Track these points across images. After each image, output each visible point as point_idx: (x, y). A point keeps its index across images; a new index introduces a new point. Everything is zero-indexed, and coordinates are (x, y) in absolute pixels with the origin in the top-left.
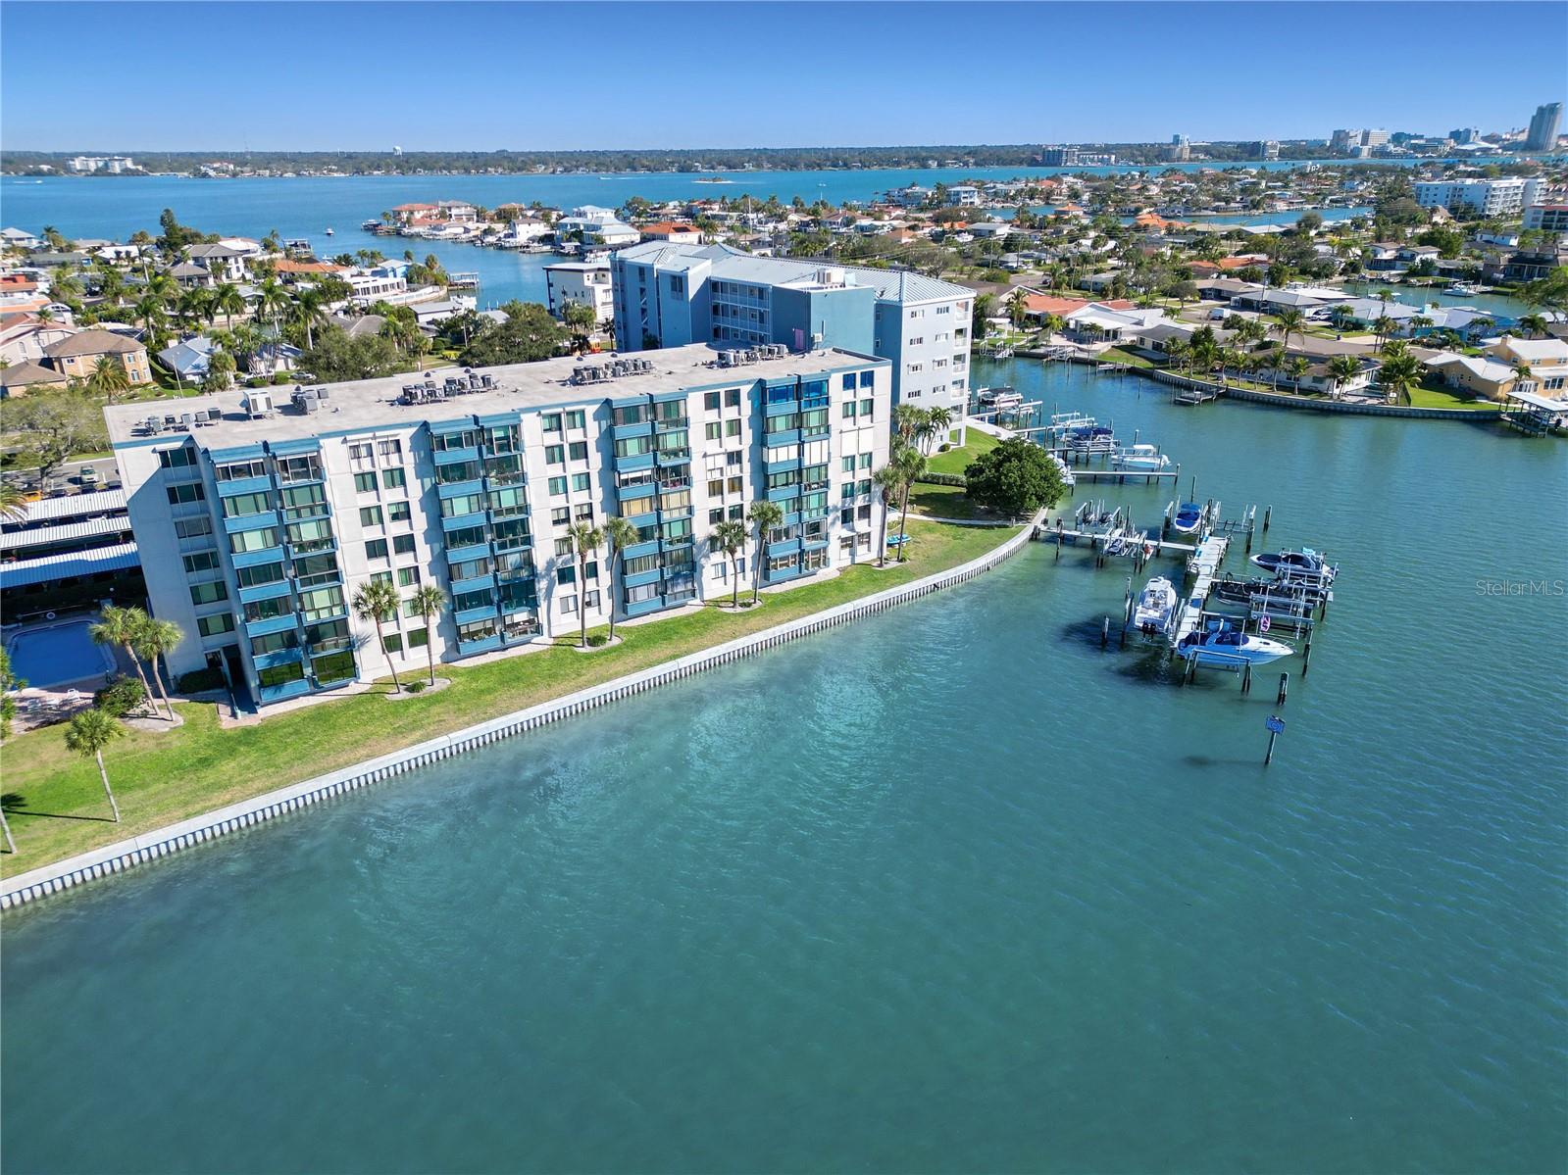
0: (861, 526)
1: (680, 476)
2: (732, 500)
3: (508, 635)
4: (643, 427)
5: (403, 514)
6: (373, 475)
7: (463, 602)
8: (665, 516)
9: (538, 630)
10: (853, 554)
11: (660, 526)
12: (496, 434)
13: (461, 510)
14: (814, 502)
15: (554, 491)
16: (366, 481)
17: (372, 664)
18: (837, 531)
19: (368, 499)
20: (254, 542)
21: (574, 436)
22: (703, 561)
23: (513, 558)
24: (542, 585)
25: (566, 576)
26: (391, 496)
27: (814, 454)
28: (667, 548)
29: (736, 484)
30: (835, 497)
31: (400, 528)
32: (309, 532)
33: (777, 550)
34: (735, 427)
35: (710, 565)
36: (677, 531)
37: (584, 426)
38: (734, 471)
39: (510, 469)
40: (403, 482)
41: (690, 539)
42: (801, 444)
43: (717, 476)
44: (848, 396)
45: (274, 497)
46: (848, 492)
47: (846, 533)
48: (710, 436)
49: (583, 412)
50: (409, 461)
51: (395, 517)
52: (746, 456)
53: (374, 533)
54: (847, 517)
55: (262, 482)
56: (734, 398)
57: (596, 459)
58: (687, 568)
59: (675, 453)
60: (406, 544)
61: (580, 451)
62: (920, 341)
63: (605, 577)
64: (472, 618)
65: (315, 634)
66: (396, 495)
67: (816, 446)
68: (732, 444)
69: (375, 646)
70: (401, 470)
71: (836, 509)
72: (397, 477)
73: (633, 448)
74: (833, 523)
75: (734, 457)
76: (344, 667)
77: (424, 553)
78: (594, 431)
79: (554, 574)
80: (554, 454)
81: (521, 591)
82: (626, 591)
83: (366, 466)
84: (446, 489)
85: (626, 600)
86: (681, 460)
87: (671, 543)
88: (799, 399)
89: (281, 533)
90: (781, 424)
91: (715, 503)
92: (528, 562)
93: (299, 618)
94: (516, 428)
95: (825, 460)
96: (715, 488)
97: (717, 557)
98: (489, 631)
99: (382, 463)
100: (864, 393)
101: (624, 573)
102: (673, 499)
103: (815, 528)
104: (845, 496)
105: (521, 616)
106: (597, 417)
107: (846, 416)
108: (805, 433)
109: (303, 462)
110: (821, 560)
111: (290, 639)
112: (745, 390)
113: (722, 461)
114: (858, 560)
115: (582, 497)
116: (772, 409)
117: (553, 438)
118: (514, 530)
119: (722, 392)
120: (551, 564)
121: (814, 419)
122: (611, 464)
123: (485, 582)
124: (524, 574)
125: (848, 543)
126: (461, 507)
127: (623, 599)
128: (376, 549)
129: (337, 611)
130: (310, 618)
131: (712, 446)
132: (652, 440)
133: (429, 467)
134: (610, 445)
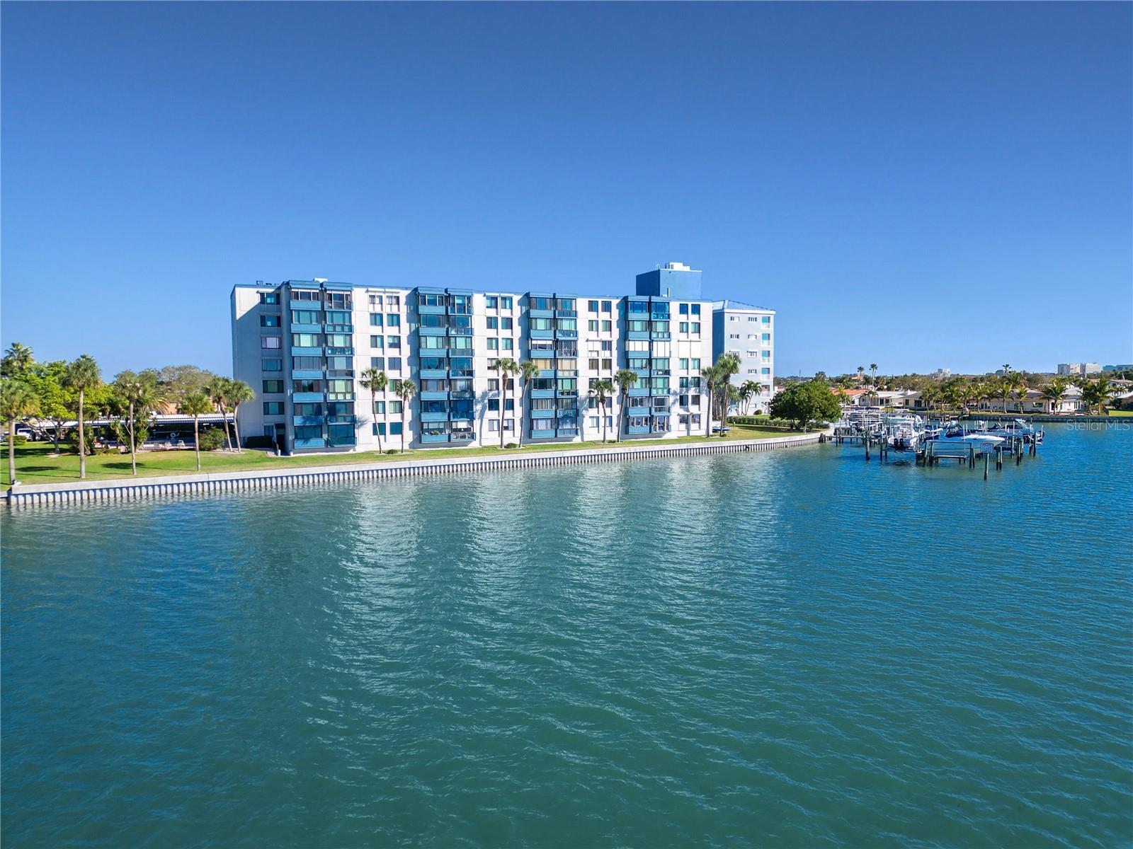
0: (693, 409)
1: (570, 349)
2: (604, 374)
3: (453, 436)
4: (548, 313)
5: (396, 344)
6: (381, 315)
7: (427, 406)
8: (560, 374)
9: (473, 437)
10: (688, 429)
11: (556, 380)
12: (458, 301)
13: (432, 345)
14: (660, 383)
15: (490, 346)
16: (376, 319)
17: (365, 439)
18: (677, 410)
19: (377, 330)
20: (306, 341)
21: (505, 313)
22: (584, 412)
23: (461, 384)
24: (478, 408)
25: (493, 405)
26: (391, 331)
27: (660, 350)
28: (559, 396)
29: (607, 364)
30: (674, 384)
32: (339, 341)
33: (635, 412)
34: (608, 326)
35: (589, 415)
36: (567, 386)
37: (511, 308)
38: (606, 354)
39: (464, 326)
40: (399, 325)
41: (575, 393)
42: (651, 342)
43: (594, 355)
44: (683, 318)
45: (322, 315)
46: (684, 384)
47: (682, 412)
48: (591, 329)
49: (511, 299)
50: (403, 311)
51: (391, 346)
52: (614, 345)
53: (377, 353)
54: (683, 401)
55: (316, 305)
56: (607, 306)
57: (517, 331)
58: (572, 412)
59: (568, 333)
60: (396, 363)
61: (508, 323)
62: (738, 336)
63: (519, 411)
64: (433, 419)
65: (333, 408)
66: (393, 331)
67: (661, 344)
68: (605, 336)
69: (368, 428)
70: (398, 316)
71: (675, 393)
72: (395, 320)
73: (541, 324)
74: (674, 403)
75: (607, 345)
76: (346, 436)
77: (406, 371)
78: (517, 312)
79: (486, 401)
80: (491, 323)
81: (463, 406)
82: (532, 421)
83: (378, 309)
84: (424, 330)
85: (531, 428)
86: (571, 338)
87: (562, 394)
88: (650, 312)
89: (323, 338)
90: (638, 326)
91: (593, 374)
92: (470, 388)
93: (325, 397)
94: (469, 298)
95: (667, 355)
96: (593, 364)
97: (593, 412)
98: (441, 431)
99: (387, 309)
100: (694, 318)
101: (531, 408)
102: (565, 364)
103: (661, 402)
104: (682, 386)
105: (462, 425)
106: (520, 303)
107: (682, 331)
108: (654, 335)
109: (341, 297)
110: (665, 426)
111: (318, 408)
113: (598, 346)
114: (692, 433)
115: (507, 354)
116: (632, 316)
117: (492, 313)
118: (464, 366)
119: (600, 301)
120: (484, 395)
121: (660, 327)
122: (526, 335)
123: (442, 396)
124: (467, 395)
125: (684, 420)
126: (431, 343)
127: (529, 424)
128: (377, 363)
129: (348, 397)
130: (332, 397)
131: (593, 335)
132: (554, 322)
133: (415, 316)
134: (527, 321)
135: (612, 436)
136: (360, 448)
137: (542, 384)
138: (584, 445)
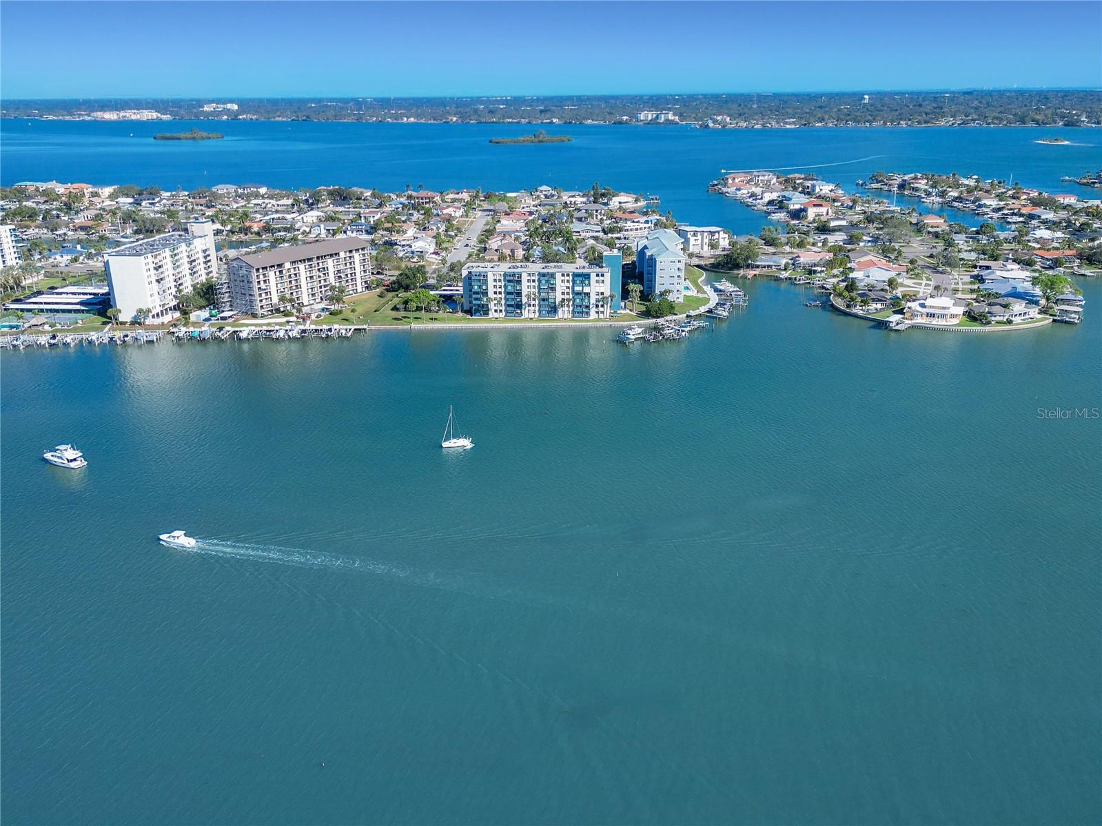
0: (601, 309)
1: (554, 289)
2: (567, 297)
3: (517, 315)
4: (546, 278)
5: (500, 287)
7: (509, 306)
8: (551, 297)
9: (522, 315)
11: (549, 299)
12: (517, 276)
13: (510, 288)
14: (586, 300)
15: (528, 288)
16: (495, 281)
17: (492, 314)
18: (595, 309)
19: (495, 284)
20: (476, 287)
21: (533, 278)
22: (559, 309)
23: (518, 299)
24: (524, 306)
25: (530, 305)
26: (499, 284)
27: (586, 290)
29: (568, 294)
30: (593, 301)
31: (500, 290)
32: (484, 287)
33: (578, 310)
34: (568, 281)
35: (560, 311)
36: (553, 301)
37: (535, 276)
38: (568, 290)
39: (519, 282)
41: (556, 303)
42: (583, 287)
43: (563, 291)
44: (597, 278)
45: (480, 281)
48: (562, 282)
49: (535, 274)
50: (502, 278)
52: (570, 288)
53: (495, 290)
54: (597, 306)
55: (478, 278)
56: (568, 275)
57: (537, 283)
58: (553, 309)
59: (553, 284)
60: (500, 293)
61: (534, 281)
63: (537, 308)
64: (510, 309)
65: (483, 306)
66: (500, 284)
67: (587, 288)
68: (567, 285)
69: (493, 311)
71: (593, 304)
72: (500, 281)
73: (544, 282)
74: (593, 307)
75: (568, 288)
76: (486, 313)
77: (503, 296)
78: (537, 278)
79: (527, 305)
80: (529, 281)
81: (519, 306)
83: (495, 278)
84: (508, 284)
85: (541, 313)
86: (554, 286)
87: (551, 303)
88: (582, 277)
89: (480, 287)
90: (578, 282)
91: (562, 297)
92: (521, 301)
93: (481, 302)
94: (521, 275)
95: (590, 292)
96: (563, 293)
97: (562, 309)
98: (513, 313)
99: (498, 278)
100: (602, 278)
101: (541, 307)
102: (552, 294)
103: (587, 307)
104: (597, 301)
105: (519, 311)
106: (538, 275)
107: (597, 283)
108: (584, 285)
109: (485, 275)
110: (588, 313)
111: (480, 306)
112: (571, 274)
113: (564, 288)
114: (600, 317)
115: (534, 290)
116: (576, 278)
117: (529, 278)
118: (519, 294)
119: (565, 274)
120: (526, 302)
121: (587, 282)
122: (539, 285)
123: (513, 303)
124: (520, 303)
125: (597, 312)
127: (540, 311)
128: (495, 293)
129: (487, 303)
130: (483, 303)
131: (563, 284)
132: (547, 281)
133: (504, 280)
134: (540, 281)
135: (570, 317)
136: (490, 316)
137: (544, 300)
138: (559, 320)
